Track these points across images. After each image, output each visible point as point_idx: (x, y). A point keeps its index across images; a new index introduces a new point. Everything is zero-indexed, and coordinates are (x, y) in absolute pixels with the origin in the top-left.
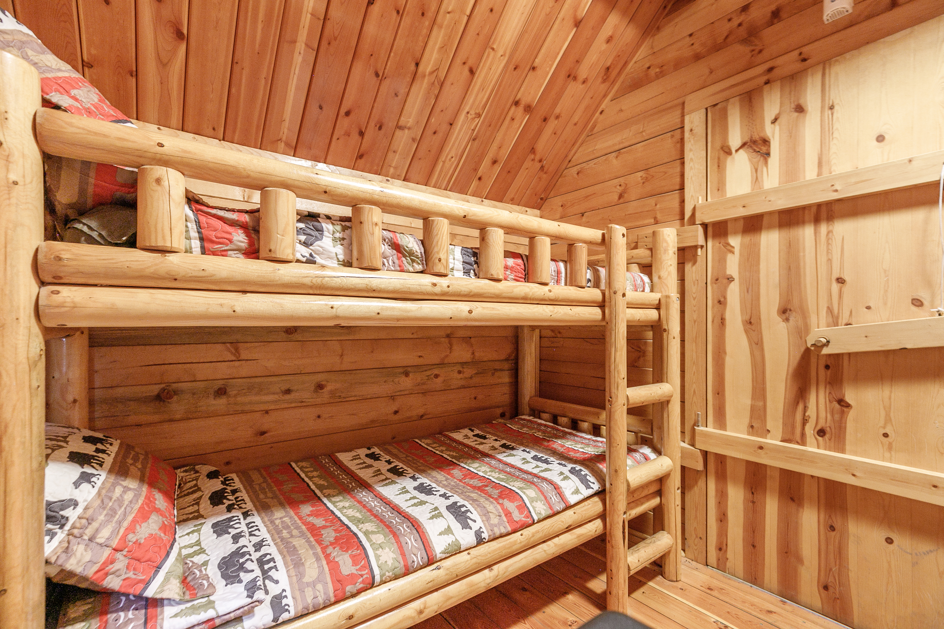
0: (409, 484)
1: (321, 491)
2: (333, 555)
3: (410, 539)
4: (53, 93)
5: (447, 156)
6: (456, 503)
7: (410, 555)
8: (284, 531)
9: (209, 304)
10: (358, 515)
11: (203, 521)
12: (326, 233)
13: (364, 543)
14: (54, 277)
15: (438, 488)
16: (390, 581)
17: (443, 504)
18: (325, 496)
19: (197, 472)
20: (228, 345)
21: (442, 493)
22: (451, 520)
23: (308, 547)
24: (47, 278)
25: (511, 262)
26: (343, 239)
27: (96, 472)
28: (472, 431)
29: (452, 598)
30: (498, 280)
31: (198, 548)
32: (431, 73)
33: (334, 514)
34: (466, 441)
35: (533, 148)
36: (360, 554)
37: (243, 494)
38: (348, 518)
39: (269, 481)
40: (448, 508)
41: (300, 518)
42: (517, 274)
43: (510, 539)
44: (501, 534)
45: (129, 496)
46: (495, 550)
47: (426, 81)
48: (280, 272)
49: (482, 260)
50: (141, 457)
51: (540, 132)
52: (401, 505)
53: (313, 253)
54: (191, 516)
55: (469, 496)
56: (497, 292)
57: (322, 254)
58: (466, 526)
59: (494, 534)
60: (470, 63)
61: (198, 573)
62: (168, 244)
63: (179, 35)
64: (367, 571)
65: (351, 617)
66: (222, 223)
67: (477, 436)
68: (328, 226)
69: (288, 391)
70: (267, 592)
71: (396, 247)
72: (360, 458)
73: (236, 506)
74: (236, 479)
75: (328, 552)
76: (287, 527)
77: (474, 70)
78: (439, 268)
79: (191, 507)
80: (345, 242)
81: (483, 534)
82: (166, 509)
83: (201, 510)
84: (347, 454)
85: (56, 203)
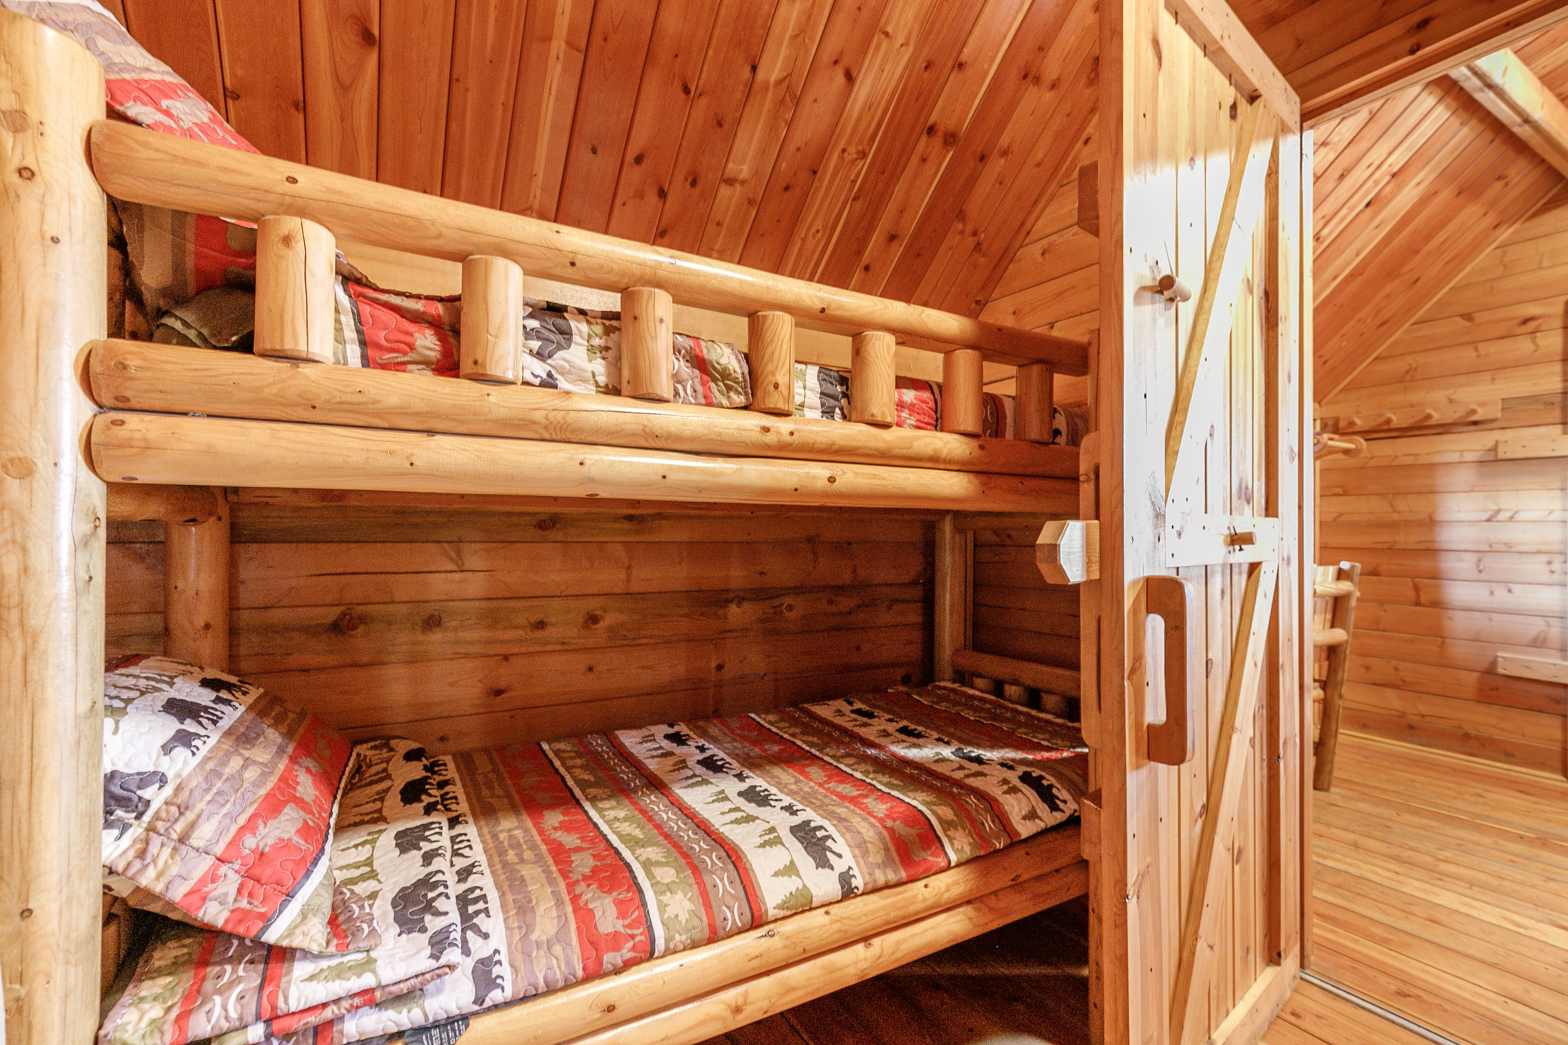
0: (731, 786)
1: (583, 791)
2: (584, 898)
3: (722, 880)
4: (131, 103)
5: (808, 229)
6: (809, 822)
7: (720, 907)
8: (511, 852)
9: (369, 451)
10: (637, 833)
11: (383, 827)
12: (576, 338)
13: (640, 880)
14: (116, 398)
15: (780, 796)
16: (684, 949)
17: (783, 822)
18: (587, 799)
19: (391, 750)
20: (446, 545)
21: (785, 803)
22: (796, 850)
23: (545, 881)
24: (106, 400)
25: (909, 395)
26: (607, 349)
27: (202, 732)
28: (851, 704)
29: (793, 989)
30: (886, 426)
31: (368, 869)
32: (779, 82)
33: (598, 828)
34: (838, 721)
35: (961, 211)
36: (631, 899)
37: (457, 789)
38: (620, 836)
39: (502, 769)
40: (794, 830)
41: (541, 832)
42: (921, 418)
43: (905, 892)
44: (887, 882)
45: (251, 774)
46: (876, 911)
47: (770, 95)
48: (491, 398)
49: (855, 391)
50: (291, 716)
51: (973, 179)
52: (712, 821)
53: (553, 372)
54: (367, 818)
55: (833, 812)
56: (881, 445)
57: (569, 372)
58: (823, 863)
59: (875, 881)
60: (846, 61)
61: (357, 910)
62: (302, 347)
63: (368, 38)
64: (641, 930)
65: (611, 1008)
66: (398, 317)
67: (859, 712)
68: (579, 325)
69: (540, 625)
70: (466, 952)
71: (700, 363)
72: (654, 740)
73: (439, 807)
74: (451, 765)
75: (577, 892)
76: (516, 845)
77: (854, 74)
78: (776, 401)
79: (371, 804)
80: (610, 354)
81: (853, 880)
82: (314, 801)
83: (384, 810)
84: (633, 733)
85: (143, 288)
